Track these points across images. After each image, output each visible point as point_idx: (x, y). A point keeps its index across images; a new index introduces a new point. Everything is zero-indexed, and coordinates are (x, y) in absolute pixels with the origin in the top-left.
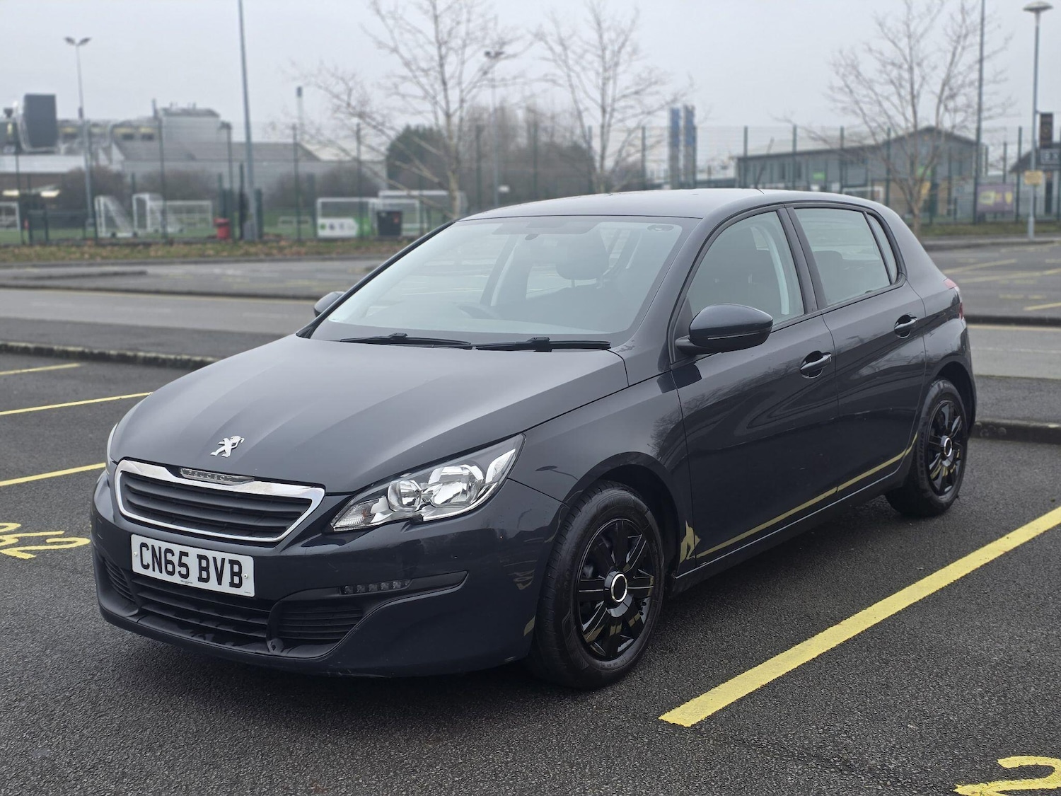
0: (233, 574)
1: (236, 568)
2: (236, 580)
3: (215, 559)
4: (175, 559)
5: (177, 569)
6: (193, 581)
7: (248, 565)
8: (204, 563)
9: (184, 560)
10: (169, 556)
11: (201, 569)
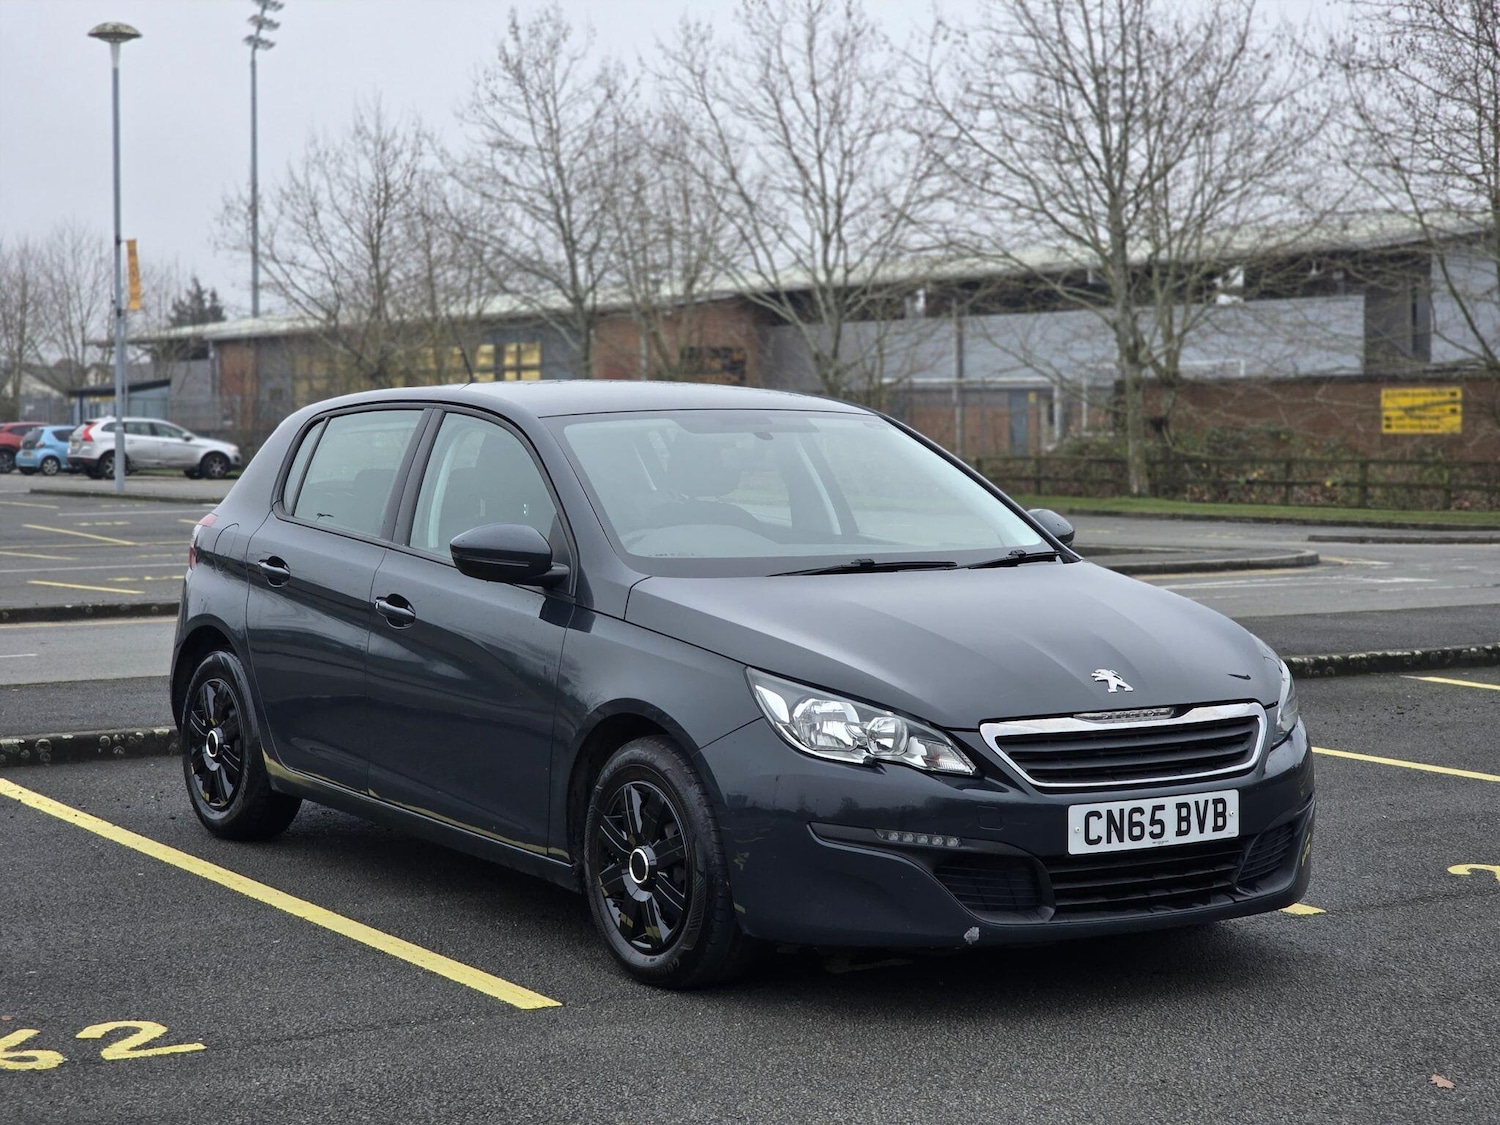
0: (1217, 815)
1: (1220, 808)
2: (1220, 821)
3: (1197, 803)
4: (1146, 819)
5: (1148, 829)
6: (1170, 839)
7: (1232, 798)
8: (1184, 812)
9: (1159, 815)
10: (1136, 817)
11: (1180, 819)
